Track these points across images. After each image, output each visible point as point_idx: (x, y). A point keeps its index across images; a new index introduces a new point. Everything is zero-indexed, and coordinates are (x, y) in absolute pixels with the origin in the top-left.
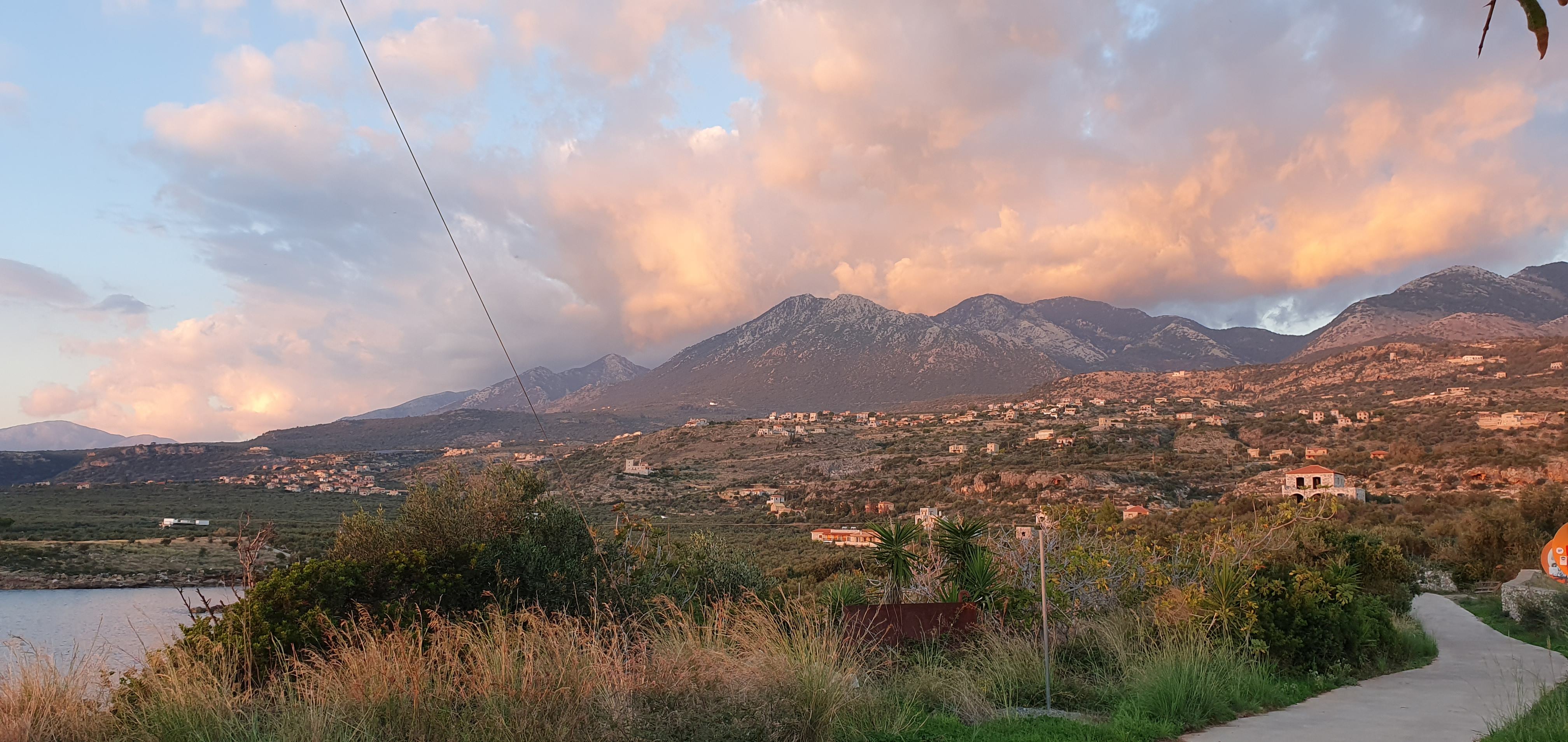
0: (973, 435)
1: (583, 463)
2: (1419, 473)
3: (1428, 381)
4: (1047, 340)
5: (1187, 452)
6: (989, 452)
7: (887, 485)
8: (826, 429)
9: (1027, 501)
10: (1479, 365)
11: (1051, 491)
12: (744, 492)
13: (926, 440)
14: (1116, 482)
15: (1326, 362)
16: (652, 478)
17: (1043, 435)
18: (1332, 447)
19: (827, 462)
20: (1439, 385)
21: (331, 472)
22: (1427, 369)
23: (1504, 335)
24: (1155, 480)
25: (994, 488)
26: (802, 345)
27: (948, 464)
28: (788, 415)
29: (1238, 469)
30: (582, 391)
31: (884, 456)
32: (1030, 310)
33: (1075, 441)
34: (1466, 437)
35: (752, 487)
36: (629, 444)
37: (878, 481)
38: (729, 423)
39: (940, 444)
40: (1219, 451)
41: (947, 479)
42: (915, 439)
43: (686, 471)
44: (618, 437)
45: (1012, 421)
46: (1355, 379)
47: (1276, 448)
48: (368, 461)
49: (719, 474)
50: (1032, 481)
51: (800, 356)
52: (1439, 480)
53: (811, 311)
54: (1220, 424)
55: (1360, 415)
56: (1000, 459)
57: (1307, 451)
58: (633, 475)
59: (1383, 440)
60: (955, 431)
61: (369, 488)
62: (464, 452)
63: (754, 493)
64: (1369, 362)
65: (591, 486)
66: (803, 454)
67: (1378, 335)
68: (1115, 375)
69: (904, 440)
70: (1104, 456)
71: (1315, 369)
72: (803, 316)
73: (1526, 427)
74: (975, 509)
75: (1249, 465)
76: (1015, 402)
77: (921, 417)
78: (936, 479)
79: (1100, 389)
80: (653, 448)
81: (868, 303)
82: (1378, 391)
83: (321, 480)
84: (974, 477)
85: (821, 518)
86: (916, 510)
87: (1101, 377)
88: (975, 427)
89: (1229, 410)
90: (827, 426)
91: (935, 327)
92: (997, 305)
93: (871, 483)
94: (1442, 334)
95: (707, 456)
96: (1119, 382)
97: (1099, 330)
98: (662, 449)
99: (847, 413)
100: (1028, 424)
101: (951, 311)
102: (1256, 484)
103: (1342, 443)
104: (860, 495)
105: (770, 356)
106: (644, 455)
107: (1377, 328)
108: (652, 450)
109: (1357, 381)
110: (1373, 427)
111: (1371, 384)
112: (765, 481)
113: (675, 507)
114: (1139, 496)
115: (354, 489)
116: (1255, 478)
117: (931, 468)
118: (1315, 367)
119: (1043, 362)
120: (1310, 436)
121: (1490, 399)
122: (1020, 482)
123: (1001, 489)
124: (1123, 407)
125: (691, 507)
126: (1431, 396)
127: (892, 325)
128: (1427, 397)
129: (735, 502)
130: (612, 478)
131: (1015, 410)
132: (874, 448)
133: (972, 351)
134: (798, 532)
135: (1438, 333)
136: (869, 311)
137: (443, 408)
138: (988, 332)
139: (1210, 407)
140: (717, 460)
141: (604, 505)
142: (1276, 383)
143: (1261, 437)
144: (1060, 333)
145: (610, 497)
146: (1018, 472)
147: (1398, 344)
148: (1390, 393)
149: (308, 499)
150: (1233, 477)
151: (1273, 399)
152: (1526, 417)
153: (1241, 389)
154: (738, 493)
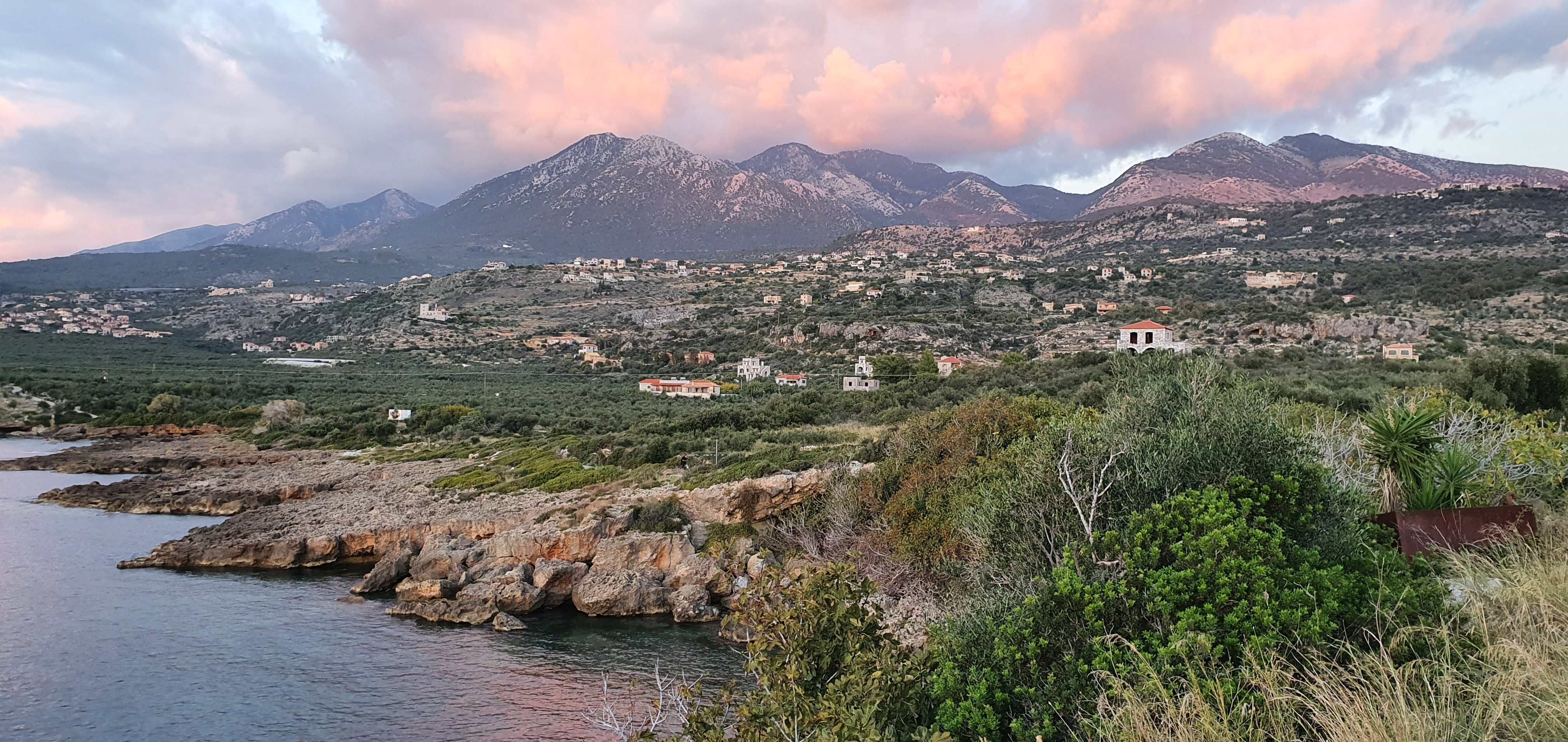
0: (786, 285)
1: (369, 306)
2: (1204, 327)
3: (1199, 241)
4: (849, 192)
5: (988, 305)
6: (802, 303)
7: (705, 336)
8: (635, 277)
9: (845, 351)
10: (1243, 227)
11: (868, 342)
12: (552, 341)
13: (740, 290)
14: (927, 334)
15: (1110, 221)
16: (449, 324)
17: (854, 287)
18: (1119, 301)
19: (640, 311)
20: (1209, 246)
21: (75, 310)
22: (1199, 230)
23: (1264, 200)
24: (962, 331)
25: (813, 338)
26: (603, 187)
27: (763, 314)
28: (595, 261)
29: (1037, 322)
30: (360, 228)
31: (698, 306)
32: (833, 161)
33: (884, 293)
34: (1236, 295)
35: (561, 335)
36: (420, 288)
37: (696, 331)
38: (530, 267)
39: (753, 295)
40: (1017, 305)
41: (765, 329)
42: (728, 288)
43: (487, 318)
44: (405, 279)
45: (822, 273)
46: (1135, 237)
47: (1068, 302)
48: (120, 299)
49: (523, 321)
50: (850, 332)
51: (601, 199)
52: (1223, 334)
53: (612, 151)
54: (1016, 279)
55: (1145, 272)
56: (814, 311)
57: (1098, 306)
58: (428, 320)
59: (1164, 296)
60: (767, 281)
61: (124, 329)
62: (232, 291)
63: (563, 342)
64: (1148, 222)
65: (382, 331)
66: (613, 302)
67: (1154, 196)
68: (914, 229)
69: (717, 290)
70: (910, 308)
71: (1100, 227)
72: (604, 156)
73: (1286, 286)
74: (795, 359)
75: (1046, 318)
76: (823, 254)
77: (732, 266)
78: (755, 329)
79: (900, 242)
80: (447, 292)
81: (673, 146)
82: (1156, 250)
83: (64, 319)
84: (792, 327)
85: (639, 368)
86: (737, 360)
87: (902, 231)
88: (786, 278)
89: (1021, 265)
90: (636, 273)
91: (741, 174)
92: (802, 155)
93: (689, 333)
94: (1210, 197)
95: (510, 302)
96: (918, 236)
97: (898, 184)
98: (457, 293)
99: (656, 260)
100: (837, 275)
101: (757, 158)
102: (1056, 337)
103: (1127, 298)
104: (678, 344)
105: (568, 198)
106: (437, 300)
107: (1153, 189)
108: (446, 294)
109: (1137, 239)
110: (1156, 284)
111: (1149, 242)
112: (574, 329)
113: (477, 355)
114: (949, 347)
115: (106, 330)
116: (1055, 330)
117: (747, 319)
118: (1099, 225)
119: (845, 214)
120: (1099, 291)
121: (1255, 259)
122: (838, 333)
123: (819, 340)
124: (924, 261)
125: (495, 355)
126: (1204, 255)
127: (697, 170)
128: (1200, 256)
129: (543, 351)
130: (406, 324)
131: (824, 262)
132: (686, 297)
133: (778, 201)
134: (616, 382)
135: (1207, 196)
136: (674, 154)
137: (203, 243)
138: (793, 182)
139: (1005, 262)
140: (520, 307)
141: (398, 351)
142: (1064, 240)
143: (1054, 292)
144: (862, 186)
145: (405, 343)
146: (836, 324)
147: (1175, 205)
148: (1166, 251)
149: (51, 341)
150: (1033, 328)
151: (1060, 255)
152: (1286, 276)
153: (1031, 244)
154: (546, 341)
